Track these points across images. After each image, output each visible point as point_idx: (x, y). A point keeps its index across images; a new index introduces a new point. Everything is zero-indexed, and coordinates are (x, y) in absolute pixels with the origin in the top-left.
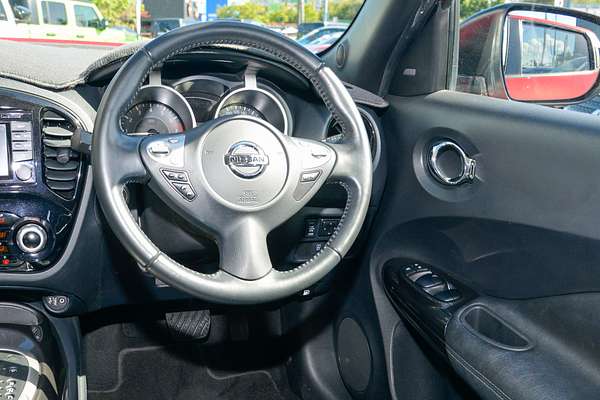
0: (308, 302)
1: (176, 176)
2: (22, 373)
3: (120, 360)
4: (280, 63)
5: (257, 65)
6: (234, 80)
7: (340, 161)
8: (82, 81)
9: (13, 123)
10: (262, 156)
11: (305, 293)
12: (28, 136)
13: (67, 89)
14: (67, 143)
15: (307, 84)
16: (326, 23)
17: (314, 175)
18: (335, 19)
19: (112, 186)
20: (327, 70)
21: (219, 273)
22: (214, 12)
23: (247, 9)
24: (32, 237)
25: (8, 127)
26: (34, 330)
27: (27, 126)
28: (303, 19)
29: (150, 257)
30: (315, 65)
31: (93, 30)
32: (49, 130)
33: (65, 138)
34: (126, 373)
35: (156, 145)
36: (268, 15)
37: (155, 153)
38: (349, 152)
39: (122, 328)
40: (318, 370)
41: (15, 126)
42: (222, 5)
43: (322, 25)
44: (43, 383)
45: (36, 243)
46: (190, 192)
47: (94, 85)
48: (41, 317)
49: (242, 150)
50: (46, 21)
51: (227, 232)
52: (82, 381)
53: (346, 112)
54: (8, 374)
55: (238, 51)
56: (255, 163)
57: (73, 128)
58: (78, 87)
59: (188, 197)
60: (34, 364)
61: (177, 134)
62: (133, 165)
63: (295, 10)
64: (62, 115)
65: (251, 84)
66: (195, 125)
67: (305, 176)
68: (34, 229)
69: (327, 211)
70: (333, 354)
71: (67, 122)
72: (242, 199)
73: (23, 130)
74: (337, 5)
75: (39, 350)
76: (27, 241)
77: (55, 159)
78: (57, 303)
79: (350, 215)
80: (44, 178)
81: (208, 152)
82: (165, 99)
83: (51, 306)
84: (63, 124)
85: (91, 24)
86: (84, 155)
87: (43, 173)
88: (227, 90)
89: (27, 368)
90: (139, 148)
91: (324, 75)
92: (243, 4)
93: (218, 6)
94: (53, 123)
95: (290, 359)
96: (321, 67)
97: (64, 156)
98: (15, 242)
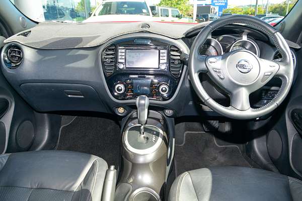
0: (258, 122)
1: (218, 71)
2: (158, 134)
3: (185, 135)
4: (259, 31)
5: (248, 31)
6: (239, 37)
7: (280, 69)
8: (184, 36)
9: (161, 50)
10: (250, 65)
11: (257, 119)
12: (166, 55)
13: (179, 39)
14: (179, 58)
15: (267, 39)
16: (267, 15)
17: (269, 74)
18: (271, 13)
19: (195, 73)
20: (278, 33)
21: (230, 107)
22: (222, 11)
23: (234, 10)
24: (164, 89)
25: (159, 51)
26: (161, 120)
27: (165, 51)
28: (257, 13)
29: (206, 99)
30: (273, 31)
31: (177, 18)
32: (172, 53)
33: (177, 56)
34: (186, 140)
35: (211, 59)
36: (243, 12)
37: (211, 62)
38: (285, 65)
39: (186, 124)
40: (259, 149)
41: (161, 51)
42: (225, 8)
43: (266, 16)
44: (164, 138)
45: (165, 91)
46: (222, 77)
47: (189, 38)
48: (163, 117)
49: (243, 63)
50: (161, 16)
51: (235, 92)
52: (174, 139)
53: (284, 50)
54: (153, 134)
55: (242, 26)
56: (248, 68)
57: (181, 52)
58: (183, 38)
59: (221, 79)
60: (161, 132)
61: (215, 56)
62: (203, 66)
63: (254, 9)
64: (177, 48)
65: (245, 38)
66: (222, 54)
67: (266, 74)
68: (165, 86)
69: (273, 88)
70: (265, 143)
71: (178, 50)
72: (241, 81)
73: (164, 52)
74: (272, 7)
75: (163, 127)
76: (162, 91)
77: (174, 63)
78: (169, 112)
79: (283, 90)
80: (170, 69)
81: (230, 63)
82: (213, 44)
83: (167, 113)
84: (177, 51)
85: (177, 17)
86: (183, 62)
87: (169, 67)
88: (235, 40)
89: (159, 133)
90: (205, 61)
91: (277, 35)
92: (233, 8)
93: (223, 9)
94: (174, 51)
95: (248, 143)
96: (276, 32)
97: (177, 62)
98: (158, 90)
